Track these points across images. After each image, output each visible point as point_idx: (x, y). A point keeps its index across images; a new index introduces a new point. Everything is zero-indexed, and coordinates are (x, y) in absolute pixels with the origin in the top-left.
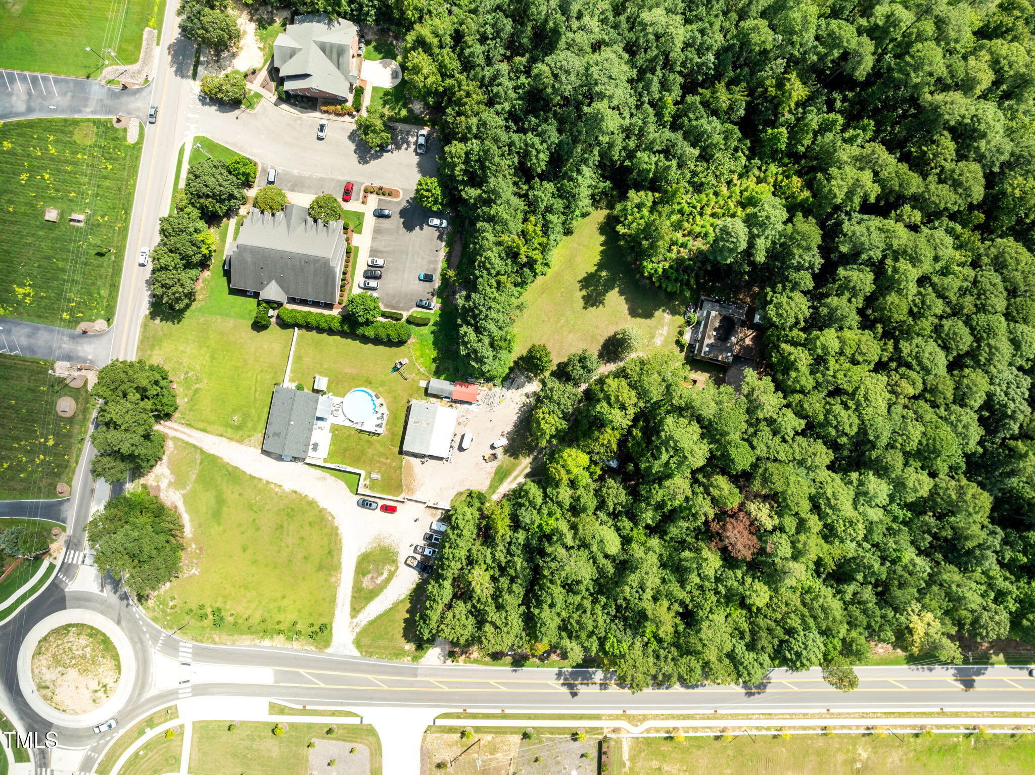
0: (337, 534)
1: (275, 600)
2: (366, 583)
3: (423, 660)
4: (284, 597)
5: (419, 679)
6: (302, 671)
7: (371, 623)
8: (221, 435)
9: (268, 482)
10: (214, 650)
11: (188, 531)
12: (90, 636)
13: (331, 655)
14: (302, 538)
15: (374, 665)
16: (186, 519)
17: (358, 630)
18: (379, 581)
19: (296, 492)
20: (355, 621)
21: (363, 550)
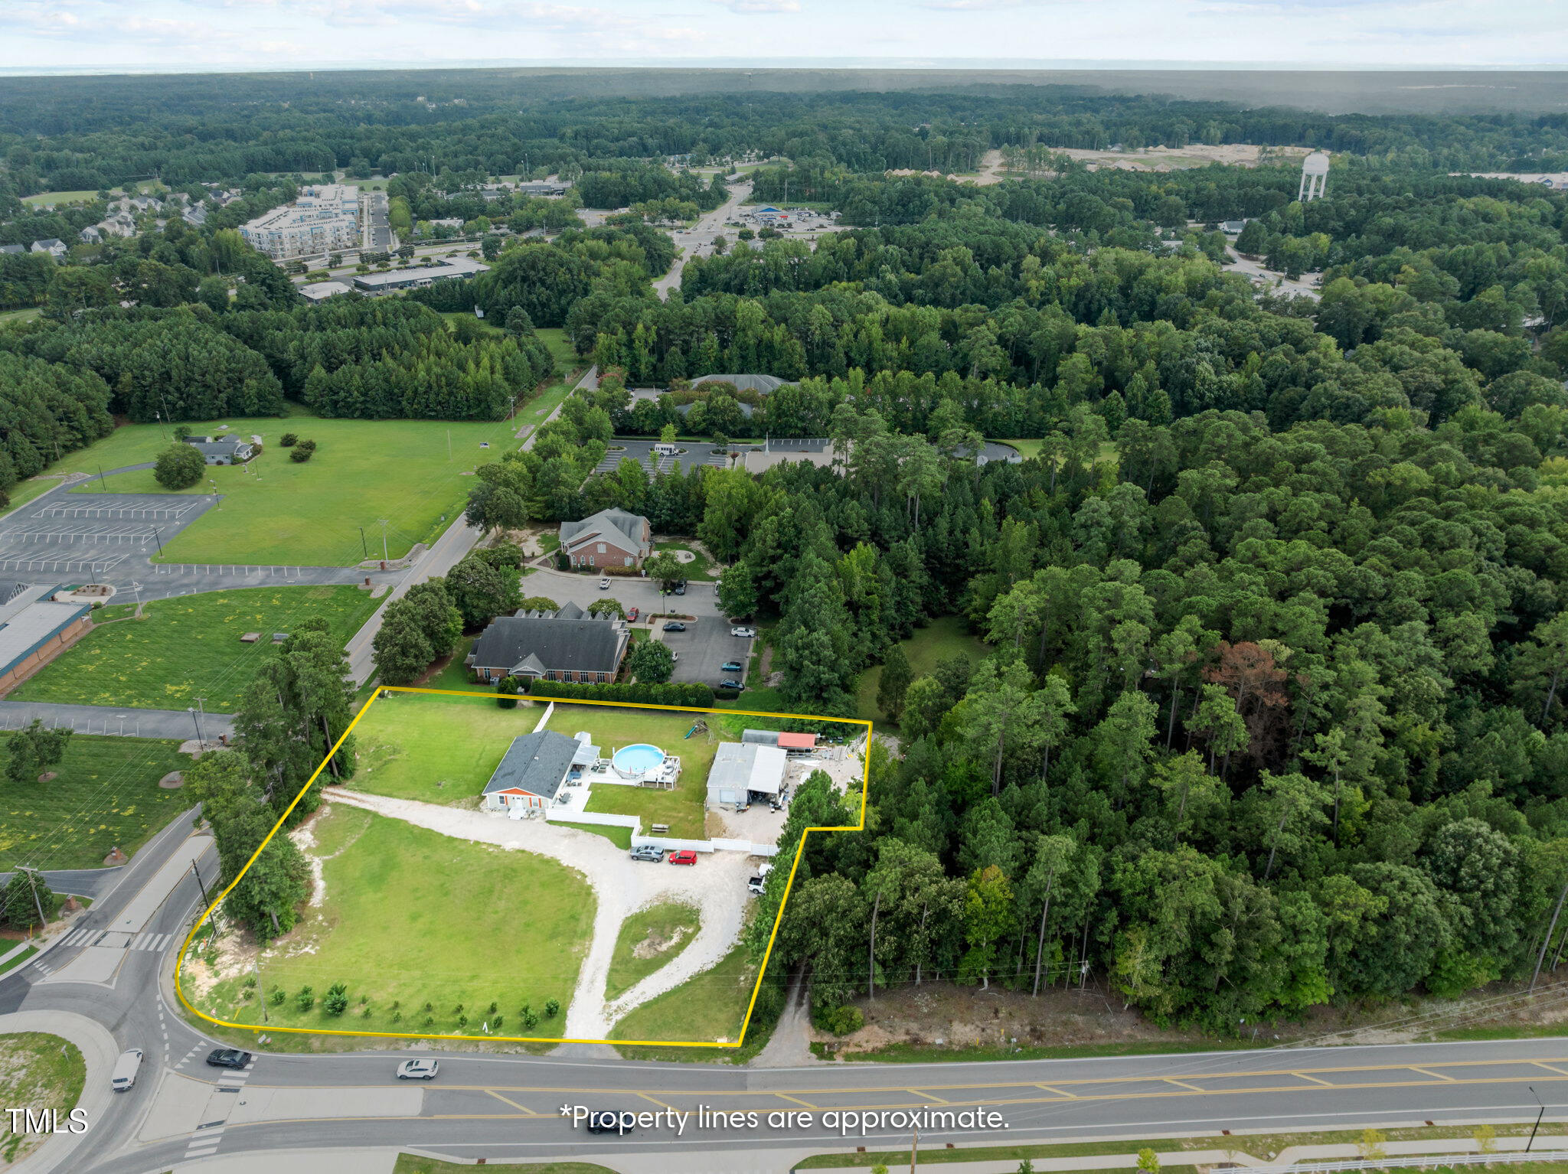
0: (589, 894)
1: (456, 981)
2: (641, 951)
3: (756, 1060)
4: (473, 978)
5: (750, 1092)
6: (489, 1090)
7: (645, 1006)
8: (414, 799)
9: (477, 843)
10: (303, 1062)
11: (317, 900)
12: (40, 1051)
13: (559, 1059)
14: (525, 902)
15: (651, 1072)
16: (320, 885)
17: (619, 1017)
18: (664, 947)
19: (523, 851)
20: (614, 1004)
21: (635, 910)
